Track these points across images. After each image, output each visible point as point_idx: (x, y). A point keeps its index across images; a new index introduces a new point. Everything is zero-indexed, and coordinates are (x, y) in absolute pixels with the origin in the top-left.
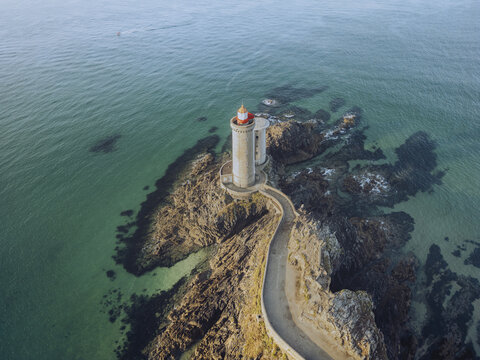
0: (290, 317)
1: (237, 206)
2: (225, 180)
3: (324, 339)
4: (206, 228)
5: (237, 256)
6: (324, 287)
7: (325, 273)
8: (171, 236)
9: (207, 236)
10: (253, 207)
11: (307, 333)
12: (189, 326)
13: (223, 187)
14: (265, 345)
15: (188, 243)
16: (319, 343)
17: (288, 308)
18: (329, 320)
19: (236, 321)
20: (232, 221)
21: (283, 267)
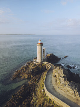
0: (54, 89)
1: (38, 67)
2: (35, 61)
3: (67, 95)
4: (28, 73)
5: (37, 80)
6: (65, 80)
7: (65, 76)
8: (18, 76)
9: (29, 75)
10: (42, 67)
11: (61, 93)
12: (19, 98)
13: (34, 62)
14: (45, 99)
15: (23, 77)
16: (66, 96)
17: (53, 87)
18: (68, 88)
19: (35, 94)
20: (36, 71)
21: (51, 77)
